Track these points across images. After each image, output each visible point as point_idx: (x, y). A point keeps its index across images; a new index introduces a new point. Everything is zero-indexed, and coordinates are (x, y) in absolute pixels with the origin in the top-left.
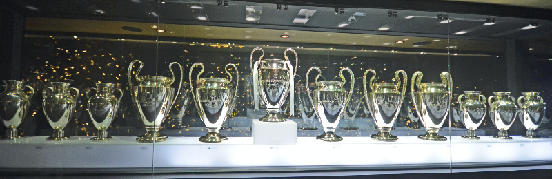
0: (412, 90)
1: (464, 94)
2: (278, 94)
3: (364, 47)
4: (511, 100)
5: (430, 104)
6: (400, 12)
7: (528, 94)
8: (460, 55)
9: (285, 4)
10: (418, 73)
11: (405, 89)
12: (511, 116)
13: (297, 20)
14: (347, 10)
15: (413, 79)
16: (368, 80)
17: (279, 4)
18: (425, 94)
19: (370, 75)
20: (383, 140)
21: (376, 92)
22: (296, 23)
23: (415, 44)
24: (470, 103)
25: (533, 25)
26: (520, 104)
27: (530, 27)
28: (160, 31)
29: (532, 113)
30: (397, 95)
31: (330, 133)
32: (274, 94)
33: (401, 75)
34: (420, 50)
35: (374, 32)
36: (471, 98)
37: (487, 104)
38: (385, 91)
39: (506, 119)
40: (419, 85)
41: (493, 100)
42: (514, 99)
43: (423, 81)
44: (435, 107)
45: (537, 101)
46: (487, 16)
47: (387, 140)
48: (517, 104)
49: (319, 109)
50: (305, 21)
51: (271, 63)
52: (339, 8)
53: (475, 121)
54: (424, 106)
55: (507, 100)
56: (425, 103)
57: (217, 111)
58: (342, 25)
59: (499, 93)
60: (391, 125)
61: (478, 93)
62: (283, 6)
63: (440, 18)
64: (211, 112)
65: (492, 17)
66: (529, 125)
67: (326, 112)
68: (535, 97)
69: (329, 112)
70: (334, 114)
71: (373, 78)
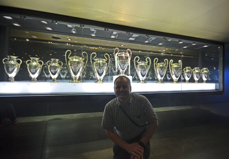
0: (170, 66)
1: (185, 68)
2: (124, 66)
3: (152, 52)
4: (199, 70)
5: (175, 71)
6: (167, 38)
7: (205, 68)
8: (184, 56)
9: (129, 32)
10: (171, 60)
11: (167, 66)
12: (199, 76)
13: (131, 39)
14: (150, 36)
15: (170, 62)
16: (155, 62)
17: (127, 32)
18: (173, 67)
19: (156, 60)
20: (160, 83)
21: (158, 66)
22: (130, 40)
23: (169, 51)
24: (187, 71)
25: (207, 45)
26: (202, 72)
27: (206, 46)
28: (69, 40)
29: (205, 75)
30: (165, 67)
31: (143, 81)
32: (123, 66)
33: (166, 61)
34: (171, 54)
35: (157, 45)
36: (187, 69)
37: (192, 71)
38: (161, 66)
39: (197, 77)
40: (172, 64)
41: (194, 70)
42: (200, 70)
43: (173, 63)
44: (176, 73)
45: (207, 71)
46: (193, 42)
47: (161, 83)
48: (201, 72)
49: (139, 72)
50: (133, 39)
51: (122, 54)
52: (147, 35)
53: (189, 77)
54: (173, 72)
55: (198, 70)
56: (174, 71)
57: (102, 72)
58: (147, 42)
59: (196, 68)
60: (163, 78)
61: (190, 67)
62: (128, 33)
63: (180, 41)
64: (100, 72)
65: (195, 42)
66: (205, 79)
67: (141, 74)
68: (207, 69)
69: (142, 74)
70: (144, 74)
71: (157, 62)
